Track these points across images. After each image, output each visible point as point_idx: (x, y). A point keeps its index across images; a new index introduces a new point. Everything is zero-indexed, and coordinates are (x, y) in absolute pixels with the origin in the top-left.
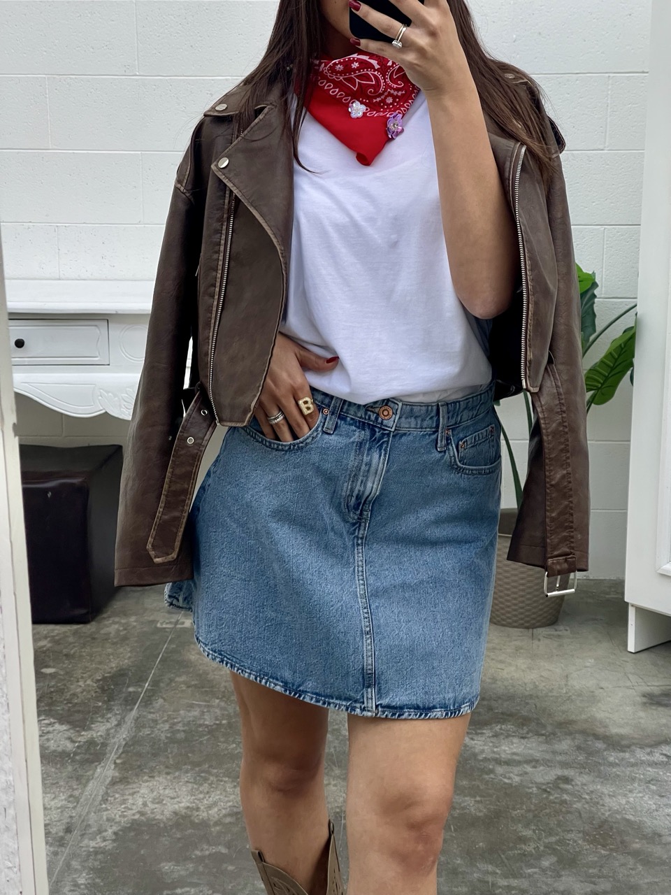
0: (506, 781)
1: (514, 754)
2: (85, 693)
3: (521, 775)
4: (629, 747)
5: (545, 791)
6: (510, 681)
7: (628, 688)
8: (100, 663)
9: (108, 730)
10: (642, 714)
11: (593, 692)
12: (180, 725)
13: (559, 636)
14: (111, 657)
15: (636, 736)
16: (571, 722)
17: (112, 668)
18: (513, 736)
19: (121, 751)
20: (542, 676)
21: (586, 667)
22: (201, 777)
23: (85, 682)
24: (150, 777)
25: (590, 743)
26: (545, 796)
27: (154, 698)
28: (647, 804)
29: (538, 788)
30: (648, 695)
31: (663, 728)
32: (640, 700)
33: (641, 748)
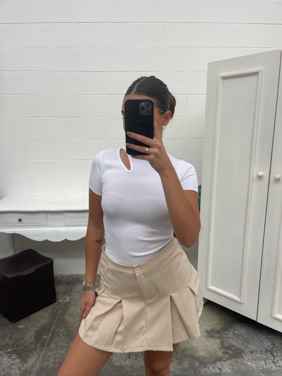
2: (30, 340)
4: (206, 364)
8: (38, 322)
9: (33, 363)
10: (207, 343)
15: (208, 357)
16: (186, 350)
17: (41, 325)
23: (31, 333)
25: (194, 362)
27: (51, 342)
30: (207, 332)
31: (215, 351)
32: (205, 334)
33: (211, 364)
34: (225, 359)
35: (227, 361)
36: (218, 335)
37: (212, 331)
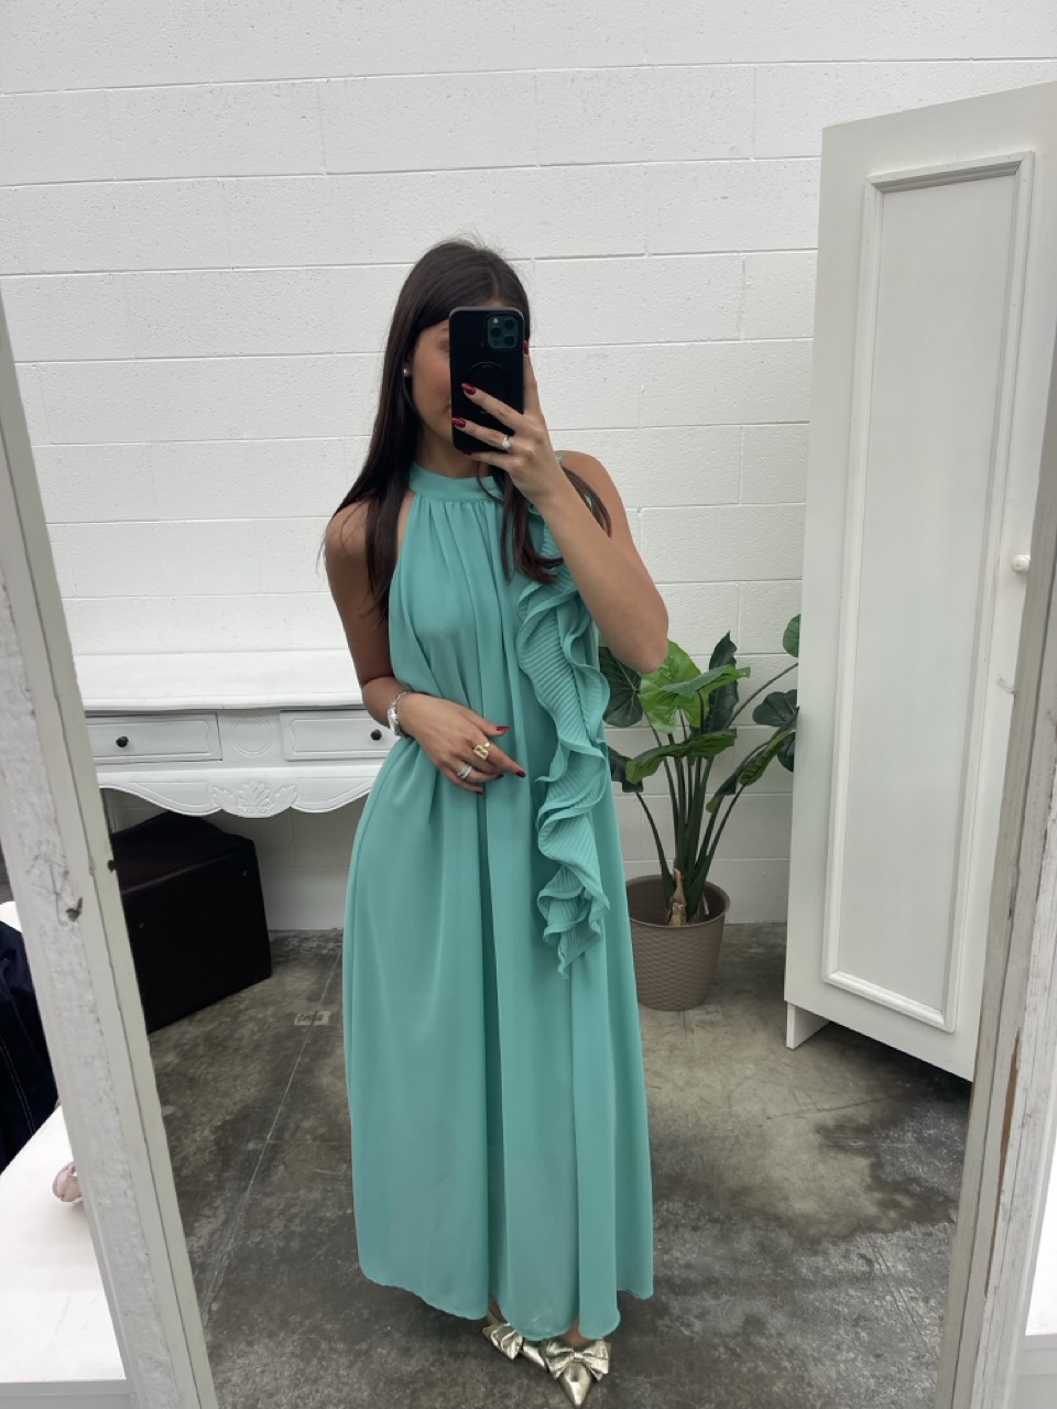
0: (686, 1333)
1: (688, 1266)
2: (198, 1156)
3: (702, 1316)
4: (816, 1241)
5: (734, 1353)
6: (670, 1111)
7: (798, 1115)
8: (225, 1095)
9: (212, 1234)
10: (821, 1168)
11: (761, 1126)
12: (297, 1220)
13: (712, 1023)
14: (238, 1082)
15: (825, 1217)
16: (746, 1191)
17: (235, 1104)
18: (684, 1226)
19: (220, 1281)
20: (702, 1099)
21: (747, 1078)
22: (309, 1340)
23: (202, 1131)
24: (250, 1344)
25: (772, 1235)
26: (735, 1365)
27: (274, 1163)
28: (862, 1376)
29: (727, 1348)
30: (821, 1130)
31: (851, 1198)
32: (815, 1139)
33: (834, 1243)
34: (885, 1225)
35: (893, 1230)
36: (861, 1143)
37: (840, 1127)
